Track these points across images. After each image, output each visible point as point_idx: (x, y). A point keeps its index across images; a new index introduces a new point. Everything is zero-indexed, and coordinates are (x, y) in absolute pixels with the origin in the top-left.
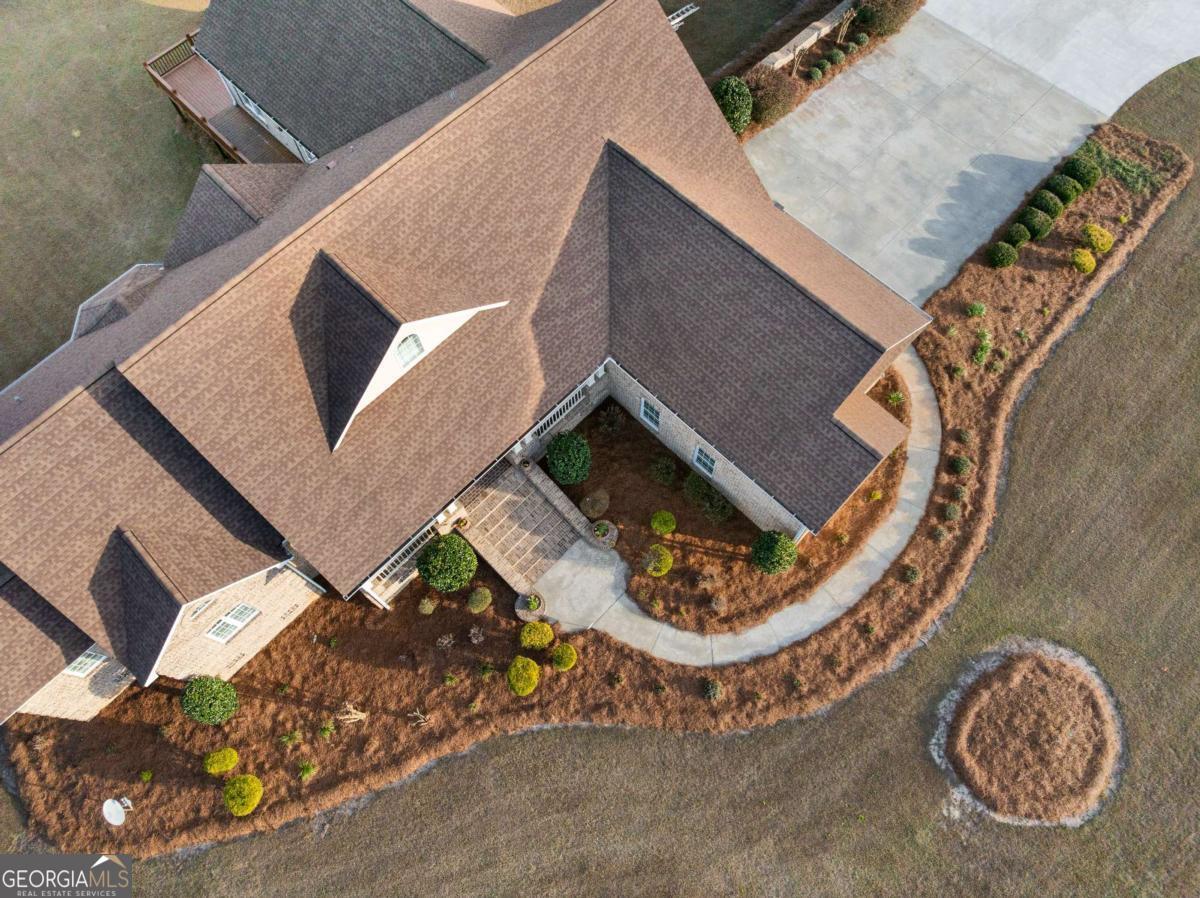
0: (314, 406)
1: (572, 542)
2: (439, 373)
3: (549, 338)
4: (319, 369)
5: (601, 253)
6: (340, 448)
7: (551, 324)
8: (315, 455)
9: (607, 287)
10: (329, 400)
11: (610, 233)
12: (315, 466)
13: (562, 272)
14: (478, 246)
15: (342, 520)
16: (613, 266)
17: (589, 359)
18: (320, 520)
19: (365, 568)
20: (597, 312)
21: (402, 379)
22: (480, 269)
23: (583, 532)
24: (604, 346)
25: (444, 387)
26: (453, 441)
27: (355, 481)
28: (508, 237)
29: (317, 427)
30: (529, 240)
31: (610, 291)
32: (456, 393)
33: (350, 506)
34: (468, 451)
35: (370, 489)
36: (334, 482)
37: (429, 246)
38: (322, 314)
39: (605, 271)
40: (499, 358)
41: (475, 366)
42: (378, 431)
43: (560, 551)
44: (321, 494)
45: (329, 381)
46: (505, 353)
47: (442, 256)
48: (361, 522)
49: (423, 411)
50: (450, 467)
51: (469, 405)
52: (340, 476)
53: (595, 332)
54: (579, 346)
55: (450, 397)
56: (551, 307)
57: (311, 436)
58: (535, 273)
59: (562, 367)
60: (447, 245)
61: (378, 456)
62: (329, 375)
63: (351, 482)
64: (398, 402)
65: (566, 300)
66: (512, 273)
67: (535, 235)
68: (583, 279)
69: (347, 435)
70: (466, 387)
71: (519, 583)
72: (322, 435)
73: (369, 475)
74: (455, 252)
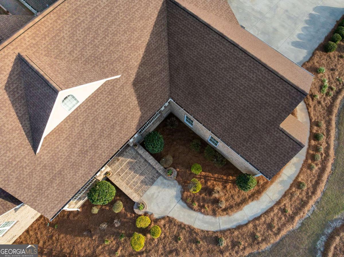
0: (24, 133)
1: (157, 177)
2: (88, 112)
3: (142, 92)
4: (24, 114)
5: (165, 50)
6: (40, 152)
7: (143, 85)
8: (27, 157)
9: (168, 66)
10: (31, 129)
11: (169, 41)
12: (27, 162)
13: (146, 60)
14: (104, 48)
15: (45, 185)
16: (170, 56)
17: (161, 100)
18: (33, 187)
19: (59, 205)
20: (163, 78)
21: (69, 116)
22: (106, 60)
23: (162, 173)
24: (168, 94)
25: (91, 118)
26: (98, 143)
27: (49, 167)
28: (119, 43)
29: (26, 142)
30: (129, 45)
31: (170, 68)
32: (97, 120)
33: (48, 179)
34: (106, 147)
35: (57, 170)
36: (38, 168)
37: (78, 49)
38: (23, 87)
39: (167, 59)
40: (118, 103)
41: (106, 107)
42: (59, 142)
43: (152, 182)
44: (32, 175)
45: (30, 120)
46: (120, 100)
47: (85, 54)
48: (55, 185)
49: (81, 130)
50: (97, 155)
51: (105, 126)
52: (42, 165)
53: (163, 87)
54: (156, 95)
55: (95, 123)
56: (142, 77)
57: (24, 147)
58: (133, 61)
59: (149, 105)
60: (88, 48)
61: (60, 154)
62: (30, 117)
63: (47, 168)
64: (68, 127)
65: (149, 73)
66: (122, 62)
67: (132, 42)
68: (156, 63)
69: (43, 145)
70: (102, 117)
71: (135, 197)
72: (30, 147)
73: (56, 163)
74: (92, 52)
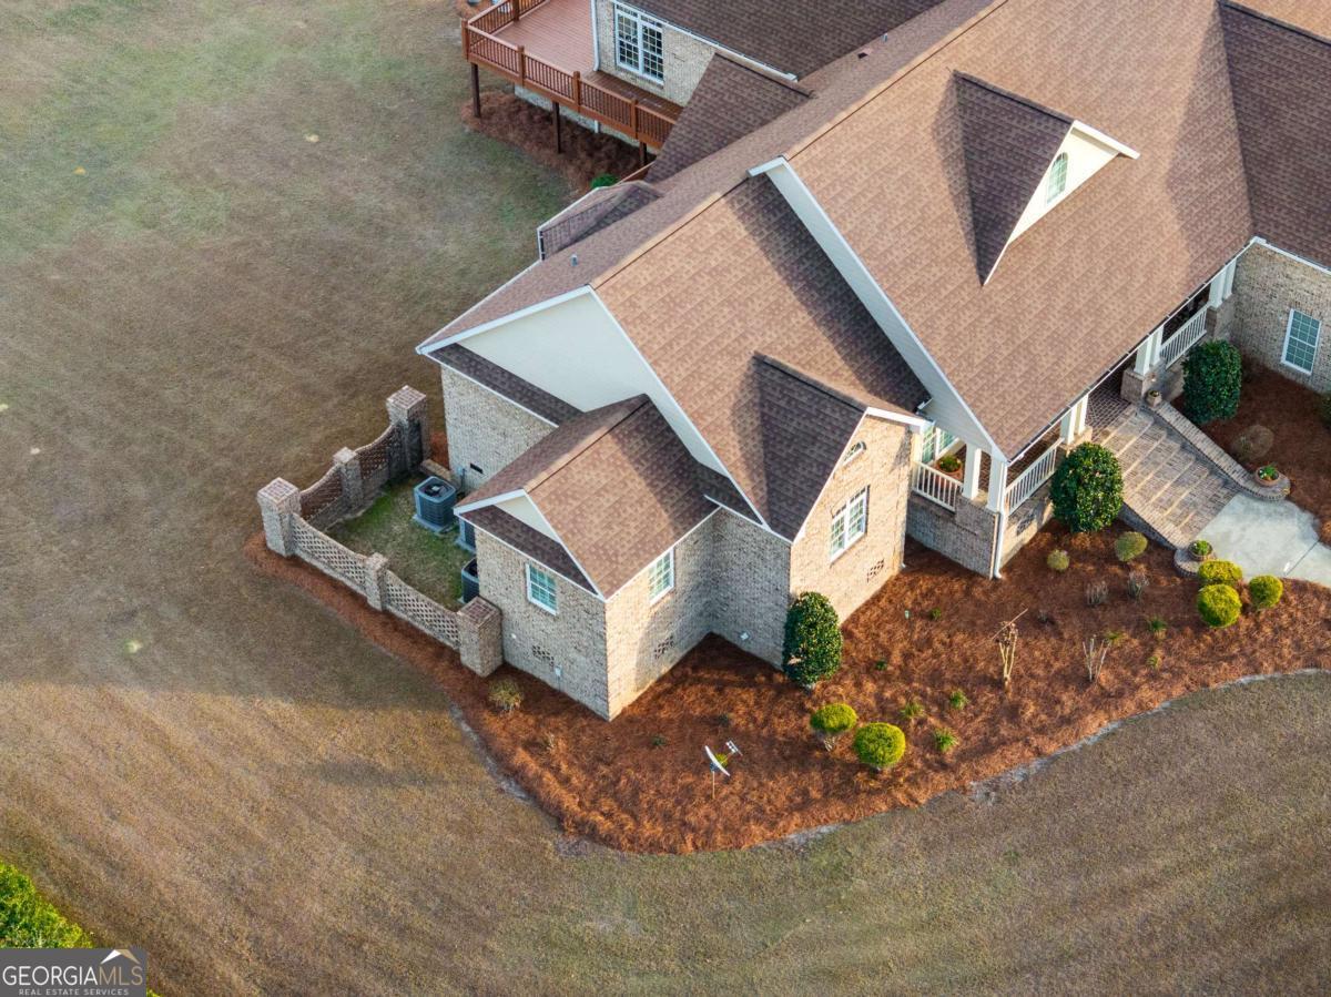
0: (962, 233)
2: (1079, 221)
3: (1186, 204)
4: (962, 192)
5: (1227, 117)
6: (990, 284)
7: (1186, 188)
8: (965, 286)
9: (1240, 157)
10: (976, 227)
11: (1234, 97)
12: (967, 299)
13: (1190, 133)
14: (1101, 91)
15: (999, 367)
16: (1243, 132)
17: (1233, 237)
18: (977, 361)
19: (1027, 430)
20: (1232, 184)
21: (1041, 220)
22: (1106, 115)
24: (1247, 225)
25: (1085, 238)
26: (1101, 302)
27: (1007, 325)
28: (1130, 86)
29: (966, 254)
30: (1151, 93)
31: (1244, 161)
32: (1098, 246)
33: (1005, 353)
34: (1119, 317)
35: (1023, 338)
36: (987, 321)
37: (1055, 83)
38: (961, 136)
39: (1236, 139)
40: (1137, 217)
41: (1114, 221)
42: (1025, 273)
44: (975, 332)
45: (973, 206)
46: (1142, 212)
47: (1068, 95)
48: (1018, 375)
49: (1066, 260)
50: (1102, 332)
51: (1113, 264)
52: (993, 316)
53: (1234, 206)
54: (1219, 219)
55: (1092, 251)
56: (1184, 169)
57: (960, 263)
58: (1162, 129)
59: (1205, 240)
60: (1072, 85)
61: (1028, 302)
62: (973, 201)
63: (1003, 325)
64: (1042, 244)
65: (1198, 164)
66: (1139, 126)
67: (1157, 88)
68: (1213, 144)
69: (996, 271)
70: (1107, 242)
72: (971, 265)
73: (1021, 321)
74: (1079, 94)
